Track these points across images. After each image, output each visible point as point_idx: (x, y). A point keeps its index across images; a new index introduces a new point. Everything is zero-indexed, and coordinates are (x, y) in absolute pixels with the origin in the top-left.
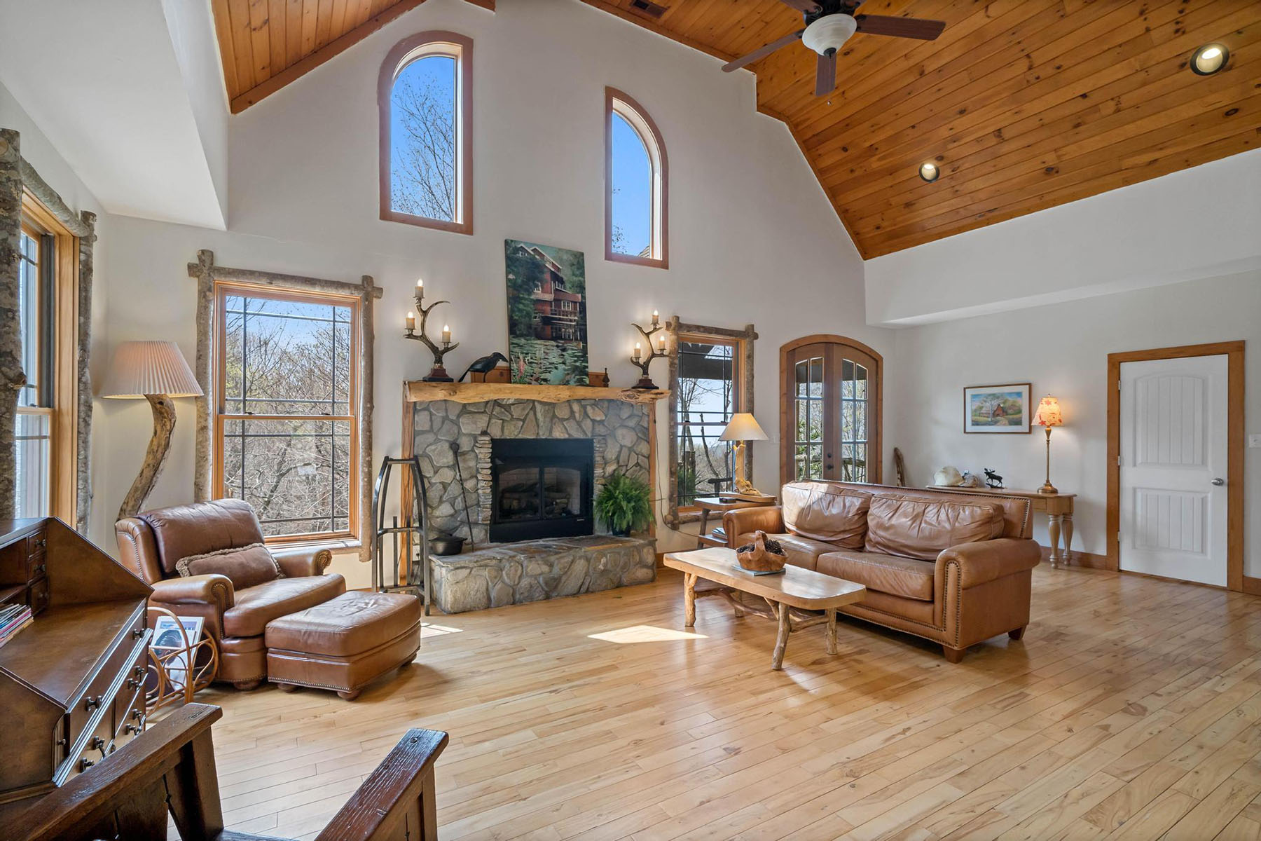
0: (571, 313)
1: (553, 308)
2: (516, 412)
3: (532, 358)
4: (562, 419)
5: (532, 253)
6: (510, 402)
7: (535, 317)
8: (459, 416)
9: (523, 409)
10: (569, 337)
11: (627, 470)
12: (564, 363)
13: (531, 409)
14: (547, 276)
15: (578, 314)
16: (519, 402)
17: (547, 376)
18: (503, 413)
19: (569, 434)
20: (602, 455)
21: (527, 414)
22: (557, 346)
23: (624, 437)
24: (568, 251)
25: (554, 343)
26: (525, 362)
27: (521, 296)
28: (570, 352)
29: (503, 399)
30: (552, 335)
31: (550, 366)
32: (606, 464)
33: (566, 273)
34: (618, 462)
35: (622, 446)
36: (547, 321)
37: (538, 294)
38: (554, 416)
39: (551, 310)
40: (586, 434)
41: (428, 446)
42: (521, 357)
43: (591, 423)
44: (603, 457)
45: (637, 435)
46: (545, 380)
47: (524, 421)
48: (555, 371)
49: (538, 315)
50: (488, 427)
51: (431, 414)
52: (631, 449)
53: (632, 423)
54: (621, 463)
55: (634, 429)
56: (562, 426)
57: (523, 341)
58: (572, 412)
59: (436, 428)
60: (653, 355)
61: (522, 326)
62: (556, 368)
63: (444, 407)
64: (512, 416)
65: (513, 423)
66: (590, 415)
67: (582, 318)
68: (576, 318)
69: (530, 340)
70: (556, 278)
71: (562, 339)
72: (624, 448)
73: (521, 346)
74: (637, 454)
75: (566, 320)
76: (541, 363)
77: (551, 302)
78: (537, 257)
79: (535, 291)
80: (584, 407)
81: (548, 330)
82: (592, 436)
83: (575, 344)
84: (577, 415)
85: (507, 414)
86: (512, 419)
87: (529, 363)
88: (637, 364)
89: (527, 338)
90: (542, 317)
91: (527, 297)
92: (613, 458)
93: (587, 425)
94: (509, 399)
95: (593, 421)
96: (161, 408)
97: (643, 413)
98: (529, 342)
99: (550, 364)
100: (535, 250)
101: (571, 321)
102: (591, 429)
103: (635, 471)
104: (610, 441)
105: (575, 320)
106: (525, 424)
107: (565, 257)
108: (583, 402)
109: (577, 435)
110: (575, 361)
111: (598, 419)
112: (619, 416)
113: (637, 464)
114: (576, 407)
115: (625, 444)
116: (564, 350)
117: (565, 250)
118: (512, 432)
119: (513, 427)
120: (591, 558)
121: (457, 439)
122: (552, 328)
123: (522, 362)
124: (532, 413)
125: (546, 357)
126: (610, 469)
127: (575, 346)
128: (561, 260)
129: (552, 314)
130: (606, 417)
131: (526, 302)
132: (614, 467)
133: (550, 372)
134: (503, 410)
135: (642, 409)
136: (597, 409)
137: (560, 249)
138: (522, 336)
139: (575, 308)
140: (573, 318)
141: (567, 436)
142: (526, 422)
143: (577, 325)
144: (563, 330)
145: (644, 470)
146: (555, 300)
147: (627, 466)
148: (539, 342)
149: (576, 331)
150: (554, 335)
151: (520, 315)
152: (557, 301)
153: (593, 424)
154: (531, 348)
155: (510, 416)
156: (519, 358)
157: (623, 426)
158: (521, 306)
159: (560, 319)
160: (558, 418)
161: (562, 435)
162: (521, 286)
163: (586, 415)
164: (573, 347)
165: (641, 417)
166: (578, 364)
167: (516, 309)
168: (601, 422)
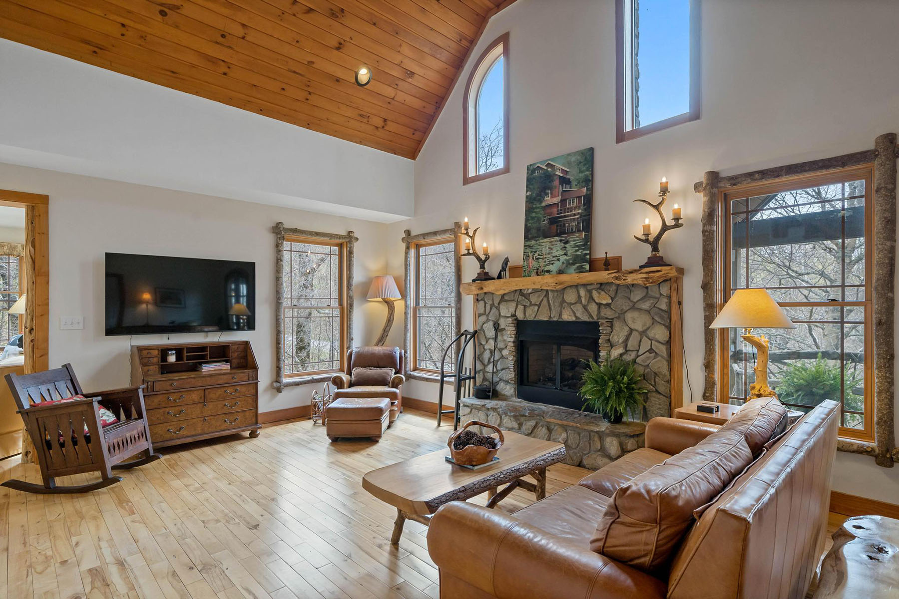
0: (575, 207)
1: (559, 208)
2: (534, 299)
3: (539, 255)
4: (570, 303)
5: (545, 168)
6: (530, 291)
7: (544, 221)
8: (499, 304)
9: (539, 296)
10: (572, 230)
11: (638, 356)
12: (566, 254)
13: (545, 296)
14: (556, 182)
15: (582, 207)
16: (535, 291)
17: (551, 267)
18: (524, 300)
19: (576, 317)
20: (607, 338)
21: (542, 300)
22: (561, 241)
23: (634, 320)
24: (575, 153)
25: (558, 238)
26: (533, 259)
27: (534, 206)
28: (572, 243)
29: (524, 290)
30: (557, 232)
31: (553, 259)
32: (612, 346)
33: (574, 175)
34: (626, 346)
35: (631, 330)
36: (553, 221)
37: (549, 200)
38: (563, 301)
39: (558, 210)
40: (593, 318)
41: (483, 324)
42: (531, 255)
43: (597, 307)
44: (609, 340)
45: (653, 318)
46: (548, 271)
47: (539, 306)
48: (557, 262)
49: (546, 218)
50: (515, 311)
51: (485, 303)
52: (643, 333)
53: (646, 305)
54: (629, 347)
55: (648, 312)
56: (570, 310)
57: (533, 242)
58: (579, 297)
59: (487, 312)
60: (665, 228)
61: (534, 231)
62: (558, 260)
63: (492, 298)
64: (531, 302)
65: (532, 307)
66: (595, 299)
67: (585, 209)
68: (580, 211)
69: (538, 240)
70: (564, 181)
71: (565, 233)
72: (634, 333)
73: (532, 247)
74: (650, 339)
75: (571, 216)
76: (545, 258)
77: (558, 204)
78: (549, 169)
79: (546, 199)
80: (590, 292)
81: (554, 227)
82: (598, 319)
83: (577, 235)
84: (583, 300)
85: (527, 301)
86: (531, 304)
87: (536, 259)
88: (646, 241)
89: (537, 239)
90: (549, 219)
91: (538, 206)
92: (621, 341)
93: (593, 308)
94: (528, 289)
95: (599, 305)
96: (390, 304)
97: (661, 295)
98: (538, 242)
99: (554, 257)
100: (548, 165)
101: (575, 215)
102: (596, 313)
103: (648, 358)
104: (617, 325)
105: (578, 213)
106: (540, 309)
107: (573, 159)
108: (589, 287)
109: (585, 318)
110: (576, 251)
111: (604, 302)
112: (629, 299)
113: (651, 351)
114: (582, 292)
115: (636, 328)
116: (567, 242)
117: (572, 153)
118: (531, 315)
119: (531, 310)
120: (553, 429)
121: (498, 320)
122: (557, 226)
123: (531, 260)
124: (545, 299)
125: (551, 251)
126: (616, 353)
127: (576, 237)
128: (569, 164)
129: (558, 214)
130: (612, 301)
131: (538, 210)
132: (620, 350)
133: (553, 264)
134: (523, 298)
135: (660, 290)
136: (603, 293)
137: (569, 155)
138: (533, 238)
139: (580, 202)
140: (577, 212)
141: (574, 319)
142: (541, 307)
143: (581, 217)
144: (567, 225)
145: (659, 358)
146: (562, 201)
147: (638, 351)
148: (545, 240)
149: (579, 223)
150: (558, 232)
151: (533, 222)
152: (563, 201)
153: (599, 308)
154: (539, 247)
155: (529, 302)
156: (529, 256)
157: (633, 308)
158: (534, 215)
159: (565, 216)
160: (566, 302)
161: (570, 318)
162: (535, 199)
163: (591, 299)
164: (577, 239)
165: (658, 299)
166: (579, 253)
167: (530, 218)
168: (608, 305)
